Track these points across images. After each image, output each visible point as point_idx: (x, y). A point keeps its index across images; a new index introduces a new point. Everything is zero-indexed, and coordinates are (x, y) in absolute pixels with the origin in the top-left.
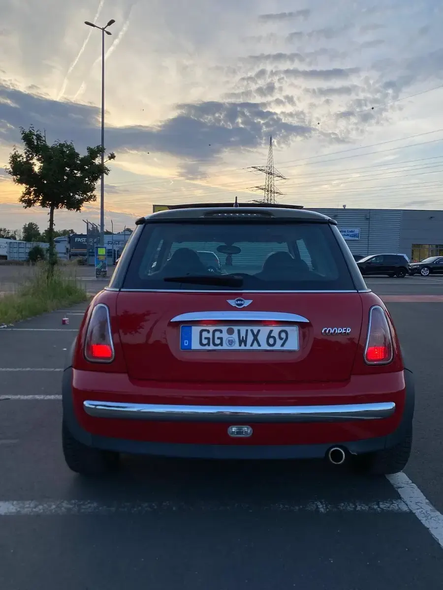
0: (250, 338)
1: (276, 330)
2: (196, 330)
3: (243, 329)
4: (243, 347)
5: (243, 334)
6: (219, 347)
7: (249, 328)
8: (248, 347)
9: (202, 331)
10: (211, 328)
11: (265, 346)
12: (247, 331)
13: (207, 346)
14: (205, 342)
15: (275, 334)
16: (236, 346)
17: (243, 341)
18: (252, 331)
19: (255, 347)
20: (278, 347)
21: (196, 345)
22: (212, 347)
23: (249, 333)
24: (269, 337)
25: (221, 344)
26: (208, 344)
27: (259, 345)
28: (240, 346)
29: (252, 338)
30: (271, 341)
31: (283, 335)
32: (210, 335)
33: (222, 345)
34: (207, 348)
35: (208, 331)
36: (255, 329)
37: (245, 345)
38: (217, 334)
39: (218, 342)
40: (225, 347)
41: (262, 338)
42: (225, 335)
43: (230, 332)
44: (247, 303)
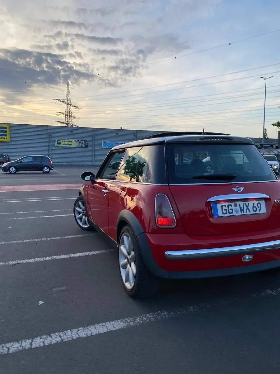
0: (245, 208)
1: (256, 202)
2: (219, 206)
3: (241, 203)
4: (243, 214)
5: (242, 206)
6: (232, 214)
7: (244, 203)
8: (245, 213)
9: (222, 206)
10: (227, 204)
11: (252, 212)
12: (243, 204)
13: (226, 214)
14: (225, 212)
15: (256, 205)
16: (239, 213)
17: (242, 210)
18: (245, 204)
19: (248, 213)
20: (258, 212)
21: (220, 214)
22: (228, 215)
23: (244, 205)
24: (253, 207)
25: (232, 212)
26: (226, 213)
27: (250, 212)
28: (241, 213)
29: (246, 208)
30: (255, 209)
31: (259, 205)
32: (227, 208)
33: (227, 214)
34: (226, 215)
35: (225, 206)
36: (247, 203)
37: (244, 213)
38: (230, 207)
39: (231, 211)
40: (235, 214)
41: (250, 207)
42: (233, 208)
43: (236, 205)
44: (242, 189)
